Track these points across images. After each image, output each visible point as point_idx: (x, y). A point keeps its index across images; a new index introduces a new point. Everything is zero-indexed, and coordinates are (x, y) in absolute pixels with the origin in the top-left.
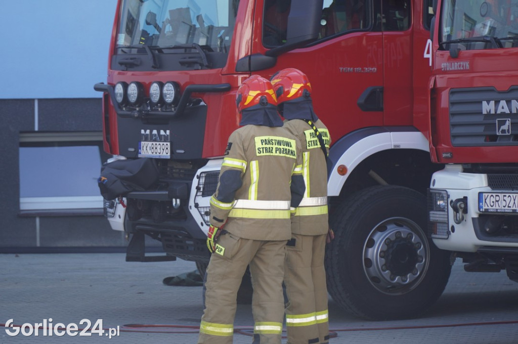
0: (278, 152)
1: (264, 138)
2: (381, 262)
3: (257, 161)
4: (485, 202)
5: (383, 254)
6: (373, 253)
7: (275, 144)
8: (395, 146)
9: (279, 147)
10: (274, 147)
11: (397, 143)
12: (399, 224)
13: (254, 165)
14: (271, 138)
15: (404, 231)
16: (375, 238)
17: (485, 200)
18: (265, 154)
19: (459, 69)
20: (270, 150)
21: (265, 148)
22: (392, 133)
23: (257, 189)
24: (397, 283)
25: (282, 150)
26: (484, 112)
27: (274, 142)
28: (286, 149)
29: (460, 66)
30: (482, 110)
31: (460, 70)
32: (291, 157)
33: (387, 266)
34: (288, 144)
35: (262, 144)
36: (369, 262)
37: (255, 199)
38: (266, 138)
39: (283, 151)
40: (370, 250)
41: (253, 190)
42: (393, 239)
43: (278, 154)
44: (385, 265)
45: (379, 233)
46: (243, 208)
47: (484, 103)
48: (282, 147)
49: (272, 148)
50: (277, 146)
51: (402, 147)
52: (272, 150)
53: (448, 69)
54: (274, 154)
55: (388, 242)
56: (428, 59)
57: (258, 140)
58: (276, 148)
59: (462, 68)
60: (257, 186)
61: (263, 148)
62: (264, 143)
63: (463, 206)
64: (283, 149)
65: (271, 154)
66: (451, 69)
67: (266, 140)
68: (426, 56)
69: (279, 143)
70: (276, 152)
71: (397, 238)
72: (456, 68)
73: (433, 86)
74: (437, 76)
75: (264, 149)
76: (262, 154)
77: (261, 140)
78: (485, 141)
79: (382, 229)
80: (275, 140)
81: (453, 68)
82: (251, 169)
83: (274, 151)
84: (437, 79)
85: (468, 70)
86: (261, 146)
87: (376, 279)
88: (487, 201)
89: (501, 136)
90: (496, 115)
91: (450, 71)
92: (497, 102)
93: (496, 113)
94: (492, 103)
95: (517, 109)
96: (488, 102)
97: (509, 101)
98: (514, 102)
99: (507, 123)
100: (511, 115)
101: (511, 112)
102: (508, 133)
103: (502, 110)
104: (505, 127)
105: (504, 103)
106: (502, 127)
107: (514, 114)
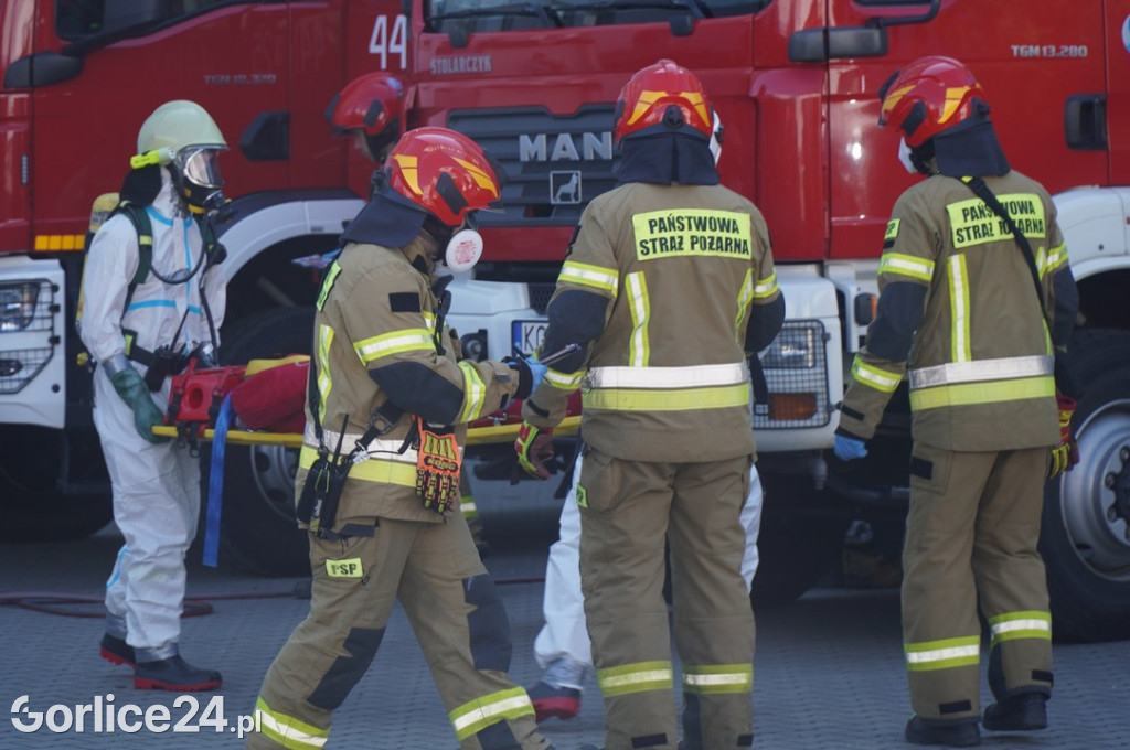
0: (697, 246)
1: (656, 215)
2: (287, 458)
3: (642, 273)
4: (527, 340)
7: (690, 228)
8: (313, 229)
9: (700, 233)
10: (686, 234)
11: (317, 223)
13: (636, 282)
14: (676, 213)
17: (527, 336)
18: (659, 255)
19: (469, 70)
20: (676, 244)
21: (661, 239)
22: (307, 205)
23: (647, 339)
25: (708, 241)
26: (524, 157)
27: (685, 222)
28: (720, 239)
29: (471, 64)
30: (518, 154)
31: (472, 73)
32: (736, 255)
34: (725, 225)
35: (652, 232)
37: (644, 366)
38: (664, 214)
39: (711, 244)
41: (639, 342)
43: (697, 250)
46: (618, 388)
47: (524, 139)
48: (708, 233)
49: (681, 238)
50: (694, 232)
51: (328, 230)
52: (681, 243)
53: (445, 71)
54: (687, 250)
57: (640, 222)
58: (692, 237)
59: (474, 69)
60: (646, 334)
61: (654, 241)
62: (656, 229)
63: (478, 348)
64: (712, 238)
65: (679, 253)
66: (450, 71)
67: (661, 220)
69: (701, 224)
70: (693, 248)
72: (462, 69)
73: (411, 105)
74: (421, 85)
75: (657, 243)
76: (651, 256)
77: (650, 222)
78: (526, 215)
80: (689, 218)
81: (456, 69)
82: (629, 293)
83: (687, 244)
84: (421, 93)
85: (488, 73)
86: (648, 236)
88: (530, 338)
89: (560, 207)
90: (549, 164)
91: (448, 74)
92: (552, 138)
93: (549, 157)
94: (542, 139)
95: (595, 153)
96: (533, 137)
97: (577, 137)
98: (589, 138)
99: (574, 180)
100: (581, 164)
101: (582, 157)
102: (573, 202)
103: (565, 154)
104: (569, 188)
105: (565, 139)
106: (564, 189)
107: (589, 161)
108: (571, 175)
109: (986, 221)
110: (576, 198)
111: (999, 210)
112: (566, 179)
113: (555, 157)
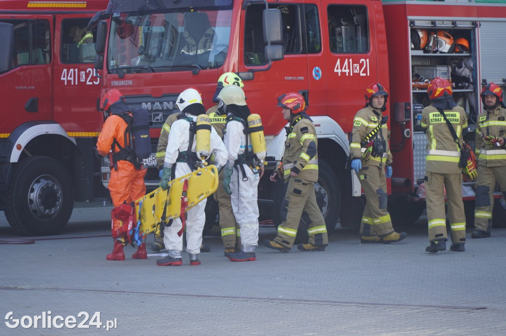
2: (39, 201)
5: (40, 196)
6: (34, 196)
8: (46, 132)
11: (47, 131)
12: (46, 178)
15: (50, 183)
16: (34, 187)
22: (44, 125)
24: (47, 214)
26: (144, 109)
29: (125, 83)
30: (142, 108)
33: (42, 203)
36: (31, 201)
40: (32, 194)
42: (45, 187)
44: (41, 203)
45: (36, 185)
47: (144, 104)
51: (49, 133)
55: (42, 190)
56: (64, 81)
59: (127, 84)
68: (62, 79)
71: (47, 187)
79: (38, 182)
81: (120, 84)
85: (131, 85)
87: (35, 212)
89: (155, 123)
90: (152, 111)
91: (117, 86)
92: (153, 103)
93: (152, 109)
94: (149, 104)
95: (167, 107)
96: (146, 103)
97: (161, 103)
98: (165, 104)
99: (160, 115)
100: (163, 110)
101: (163, 109)
102: (160, 121)
103: (157, 108)
104: (159, 117)
105: (157, 104)
106: (157, 118)
107: (165, 110)
108: (159, 114)
109: (439, 118)
110: (161, 120)
111: (445, 116)
112: (158, 115)
113: (154, 109)
